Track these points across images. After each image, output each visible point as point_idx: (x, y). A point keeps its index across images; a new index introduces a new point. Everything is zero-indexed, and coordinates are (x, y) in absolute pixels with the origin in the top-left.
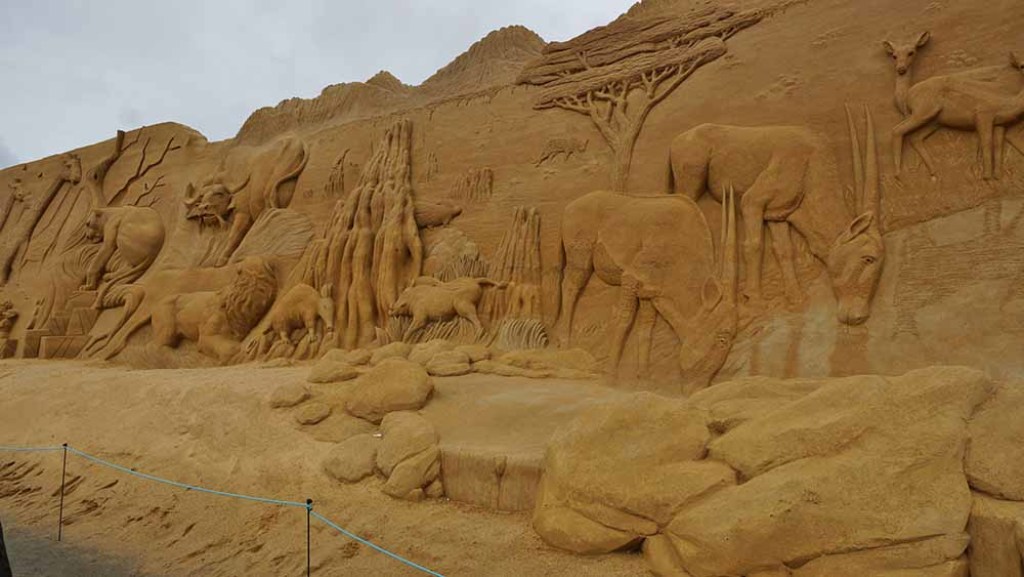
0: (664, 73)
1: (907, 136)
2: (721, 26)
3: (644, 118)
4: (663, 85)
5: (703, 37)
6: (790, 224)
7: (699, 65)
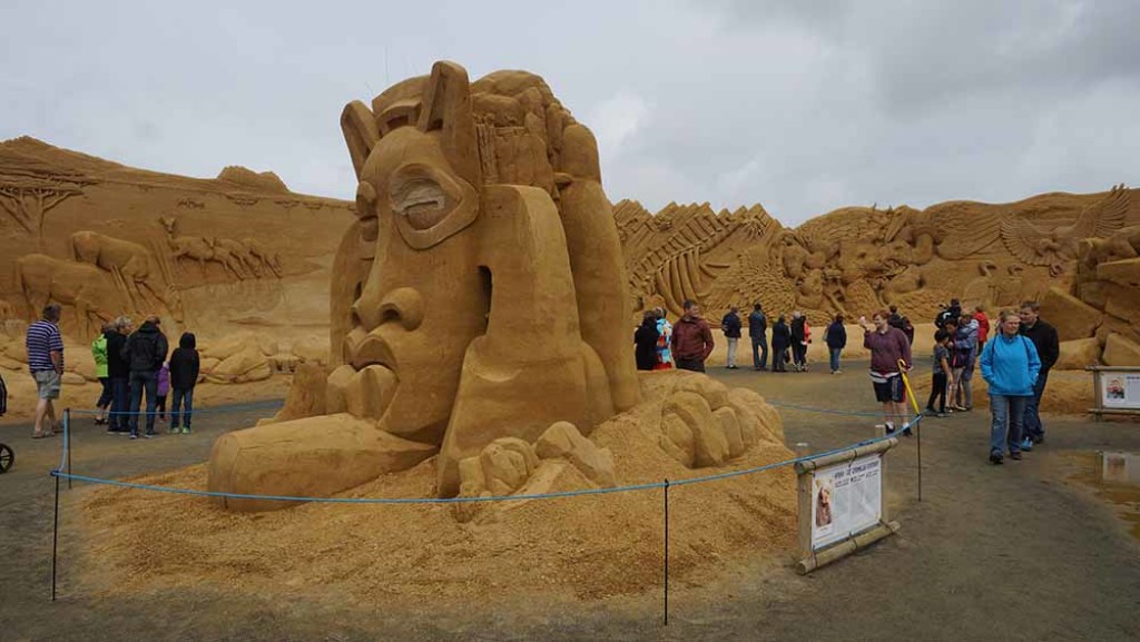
0: (47, 193)
1: (179, 258)
2: (77, 179)
3: (43, 215)
4: (48, 200)
5: (68, 181)
6: (145, 285)
7: (68, 196)
